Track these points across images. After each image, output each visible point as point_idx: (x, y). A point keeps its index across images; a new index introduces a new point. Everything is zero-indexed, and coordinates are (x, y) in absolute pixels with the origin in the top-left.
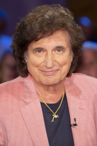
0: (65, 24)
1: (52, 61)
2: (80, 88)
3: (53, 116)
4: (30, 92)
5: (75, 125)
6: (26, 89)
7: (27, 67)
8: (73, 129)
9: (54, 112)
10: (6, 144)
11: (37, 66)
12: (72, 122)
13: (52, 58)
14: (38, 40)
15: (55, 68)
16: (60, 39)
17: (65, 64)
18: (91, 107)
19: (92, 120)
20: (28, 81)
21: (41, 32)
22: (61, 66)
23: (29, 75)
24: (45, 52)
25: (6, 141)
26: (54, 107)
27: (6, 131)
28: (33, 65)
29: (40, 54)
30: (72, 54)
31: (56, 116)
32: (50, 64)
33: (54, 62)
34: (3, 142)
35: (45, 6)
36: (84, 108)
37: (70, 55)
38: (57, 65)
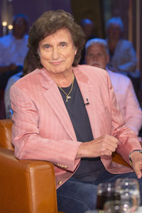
3: (67, 97)
5: (88, 104)
9: (67, 94)
11: (47, 60)
13: (57, 52)
16: (62, 36)
22: (66, 58)
24: (52, 48)
29: (48, 49)
38: (63, 57)
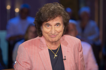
0: (61, 13)
1: (54, 31)
2: (68, 42)
3: (55, 56)
4: (43, 44)
5: (65, 59)
6: (41, 43)
7: (42, 32)
8: (64, 61)
9: (55, 54)
10: (32, 69)
11: (47, 33)
12: (64, 58)
13: (54, 29)
14: (48, 21)
15: (56, 34)
16: (58, 20)
17: (61, 32)
18: (73, 51)
19: (73, 57)
20: (42, 39)
21: (48, 18)
22: (59, 33)
23: (43, 36)
24: (51, 26)
25: (32, 67)
26: (55, 51)
27: (32, 63)
28: (45, 32)
29: (48, 27)
30: (64, 26)
31: (56, 56)
32: (53, 33)
33: (55, 31)
34: (30, 67)
35: (50, 4)
36: (69, 51)
37: (63, 27)
38: (57, 32)
